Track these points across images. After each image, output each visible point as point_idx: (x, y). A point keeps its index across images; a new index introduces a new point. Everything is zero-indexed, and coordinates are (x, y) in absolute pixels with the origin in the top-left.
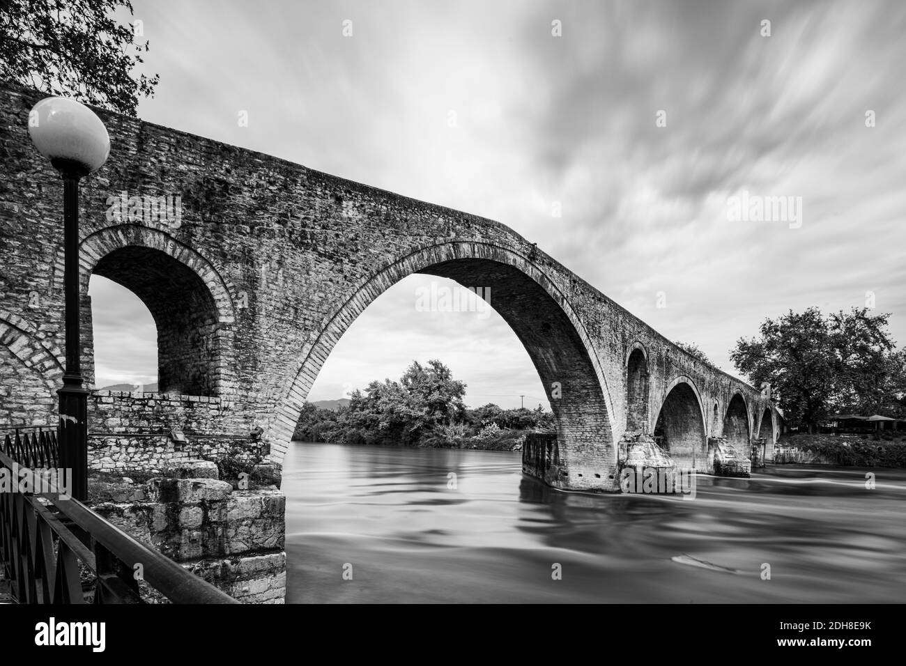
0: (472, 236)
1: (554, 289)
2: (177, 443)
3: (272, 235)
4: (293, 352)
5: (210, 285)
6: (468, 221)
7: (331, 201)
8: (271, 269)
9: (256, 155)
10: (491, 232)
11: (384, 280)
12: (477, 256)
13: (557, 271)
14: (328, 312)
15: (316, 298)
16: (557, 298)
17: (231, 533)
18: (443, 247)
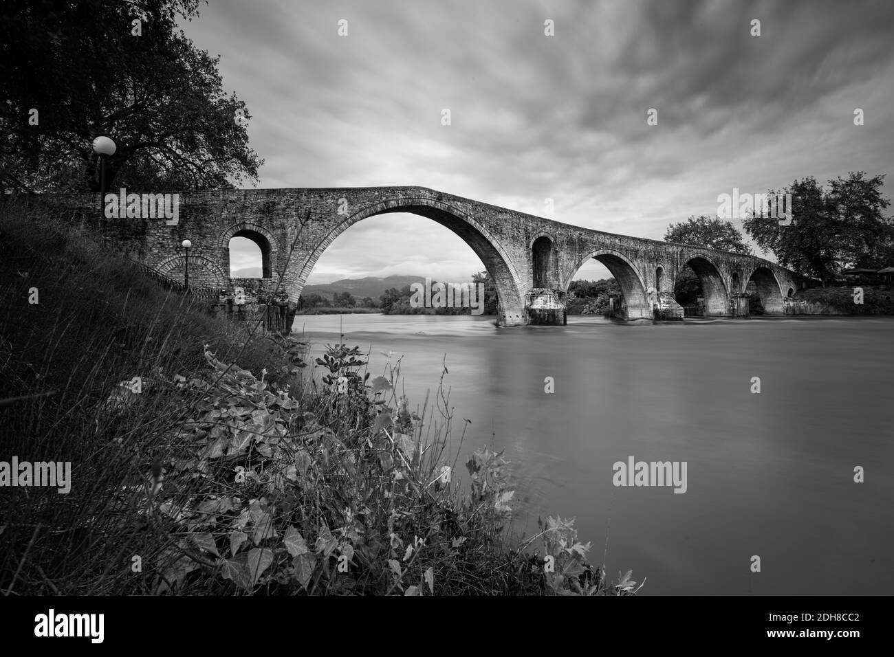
0: (396, 196)
1: (459, 212)
2: (253, 294)
3: (292, 217)
4: (301, 259)
5: (269, 239)
6: (393, 190)
7: (318, 198)
8: (292, 229)
9: (286, 189)
10: (409, 192)
11: (345, 225)
12: (400, 205)
13: (461, 202)
14: (317, 242)
15: (311, 237)
16: (461, 216)
17: (247, 314)
18: (378, 205)
